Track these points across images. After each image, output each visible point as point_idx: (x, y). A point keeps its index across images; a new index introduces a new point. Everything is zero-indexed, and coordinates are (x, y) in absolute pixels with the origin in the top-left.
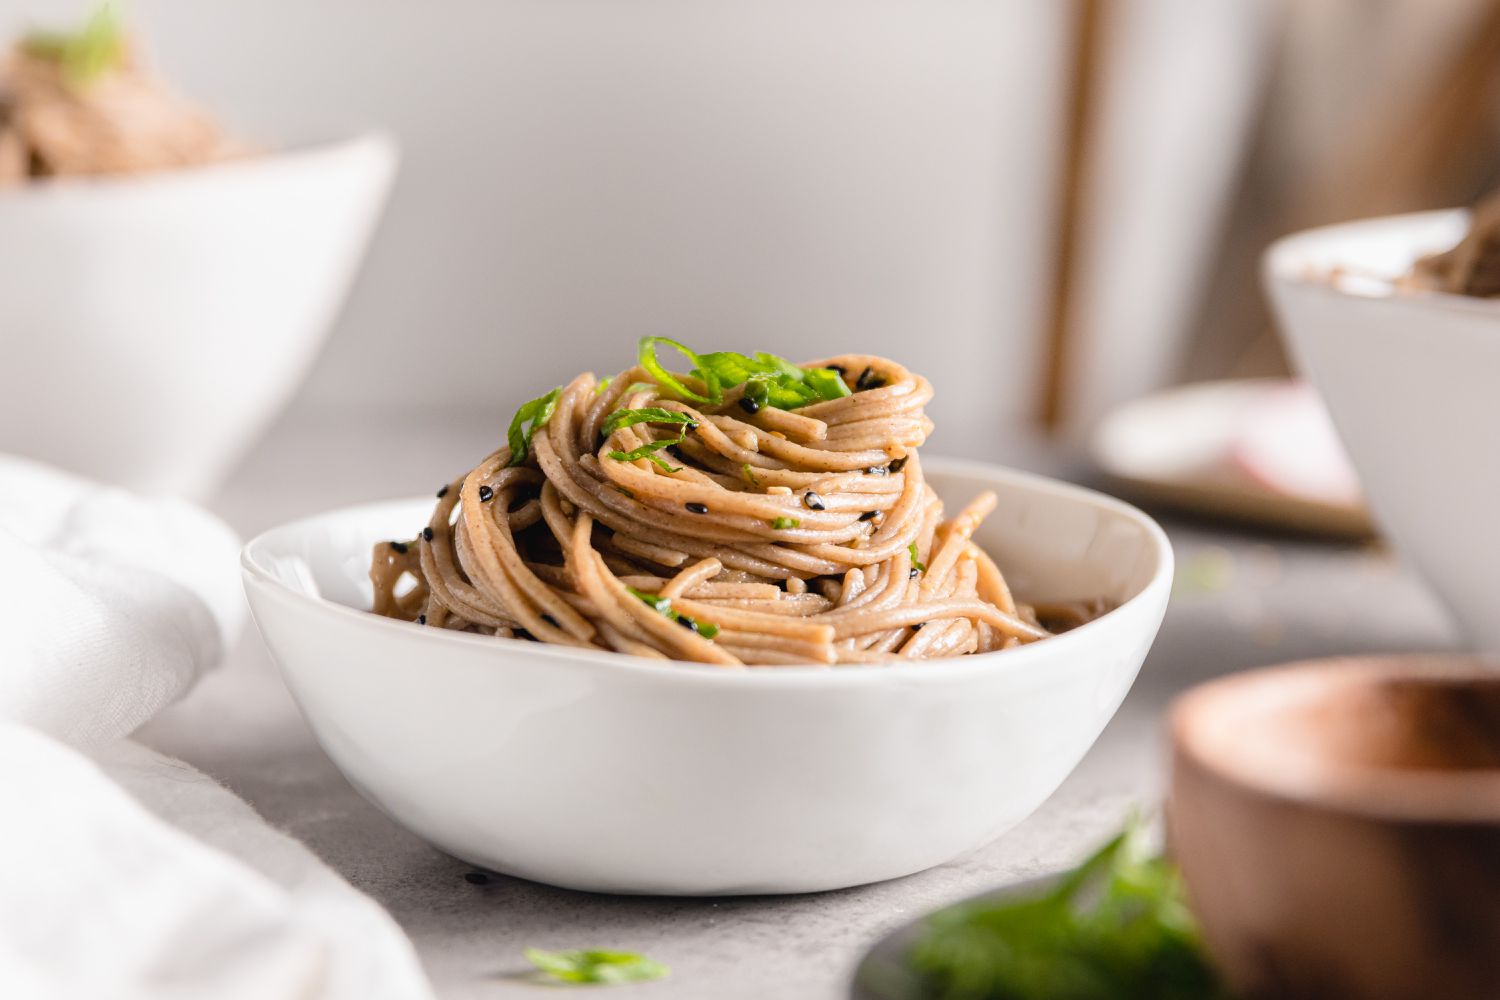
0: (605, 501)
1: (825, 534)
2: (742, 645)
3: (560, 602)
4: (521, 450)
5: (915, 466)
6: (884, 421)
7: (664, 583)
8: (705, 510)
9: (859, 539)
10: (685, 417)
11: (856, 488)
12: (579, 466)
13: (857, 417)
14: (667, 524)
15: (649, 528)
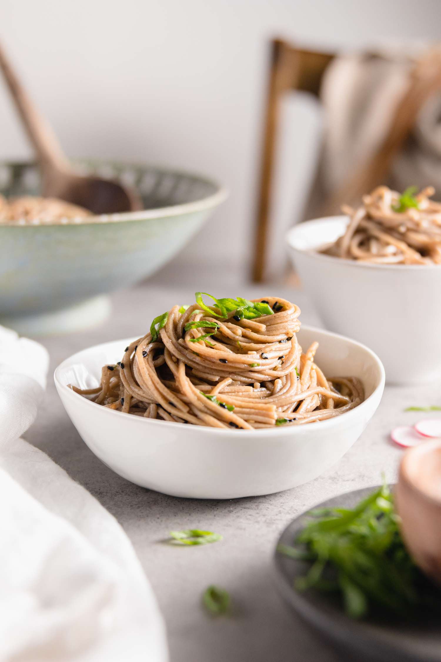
0: (189, 357)
1: (268, 367)
2: (243, 413)
3: (176, 398)
4: (156, 336)
5: (295, 339)
6: (286, 324)
7: (212, 388)
8: (227, 362)
9: (278, 367)
10: (216, 324)
11: (277, 350)
12: (178, 343)
13: (277, 323)
14: (212, 366)
15: (205, 367)
